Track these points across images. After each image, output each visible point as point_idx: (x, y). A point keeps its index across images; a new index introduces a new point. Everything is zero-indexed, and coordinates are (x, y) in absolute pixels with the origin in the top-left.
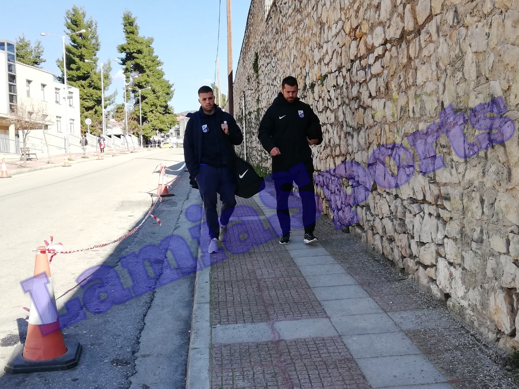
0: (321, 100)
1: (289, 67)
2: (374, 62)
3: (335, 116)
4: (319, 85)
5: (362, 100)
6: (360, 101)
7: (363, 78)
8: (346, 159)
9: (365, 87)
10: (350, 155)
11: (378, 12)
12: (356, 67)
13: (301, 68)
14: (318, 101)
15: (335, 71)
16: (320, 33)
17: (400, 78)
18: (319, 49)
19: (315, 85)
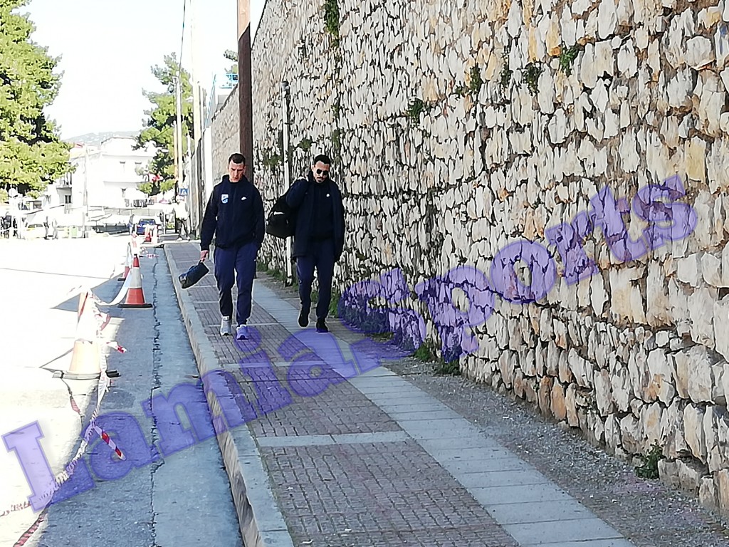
0: (560, 112)
1: (448, 20)
3: (610, 156)
4: (554, 73)
5: (702, 117)
6: (693, 121)
7: (704, 57)
8: (646, 274)
9: (711, 81)
10: (661, 264)
12: (680, 27)
14: (550, 116)
15: (612, 36)
19: (539, 71)
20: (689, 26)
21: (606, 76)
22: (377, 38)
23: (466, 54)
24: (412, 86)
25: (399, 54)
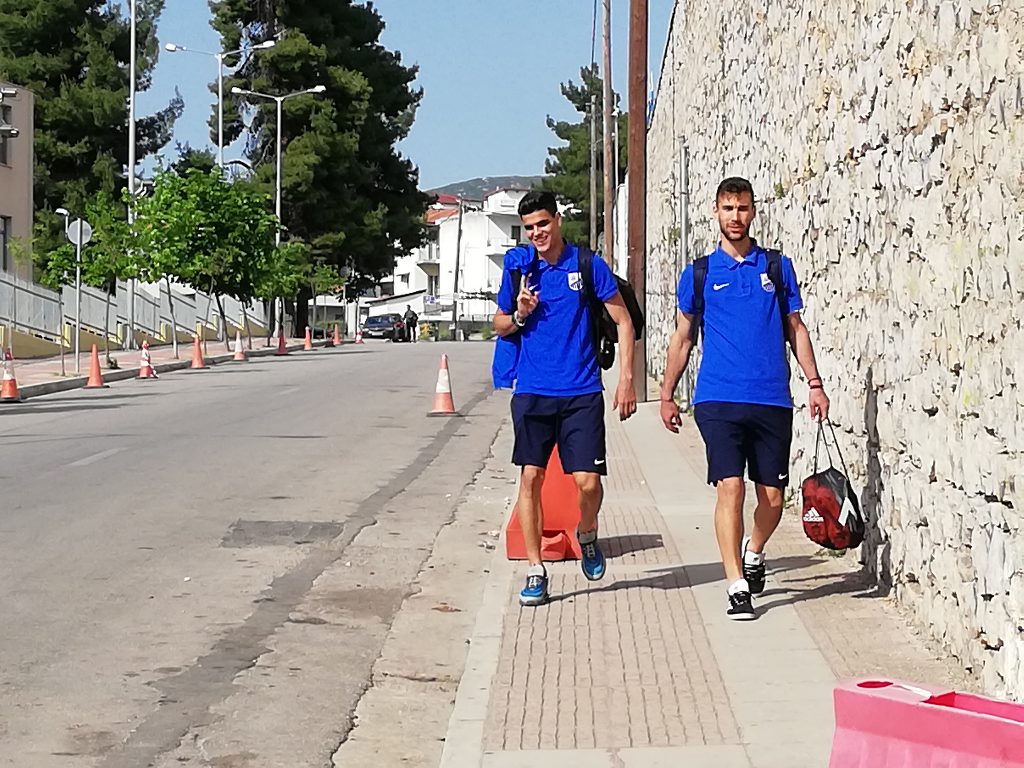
0: (853, 219)
2: (932, 150)
3: (877, 271)
11: (936, 28)
12: (909, 149)
13: (818, 110)
15: (878, 147)
16: (853, 26)
17: (966, 202)
18: (851, 69)
20: (911, 148)
22: (750, 100)
23: (804, 138)
24: (772, 168)
25: (765, 126)
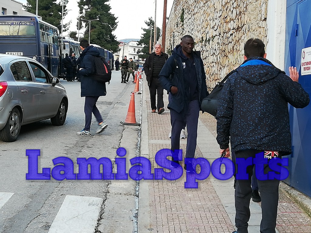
2: (230, 36)
4: (212, 41)
5: (226, 53)
7: (226, 42)
13: (205, 28)
14: (211, 49)
15: (218, 35)
18: (213, 21)
20: (225, 36)
21: (217, 43)
